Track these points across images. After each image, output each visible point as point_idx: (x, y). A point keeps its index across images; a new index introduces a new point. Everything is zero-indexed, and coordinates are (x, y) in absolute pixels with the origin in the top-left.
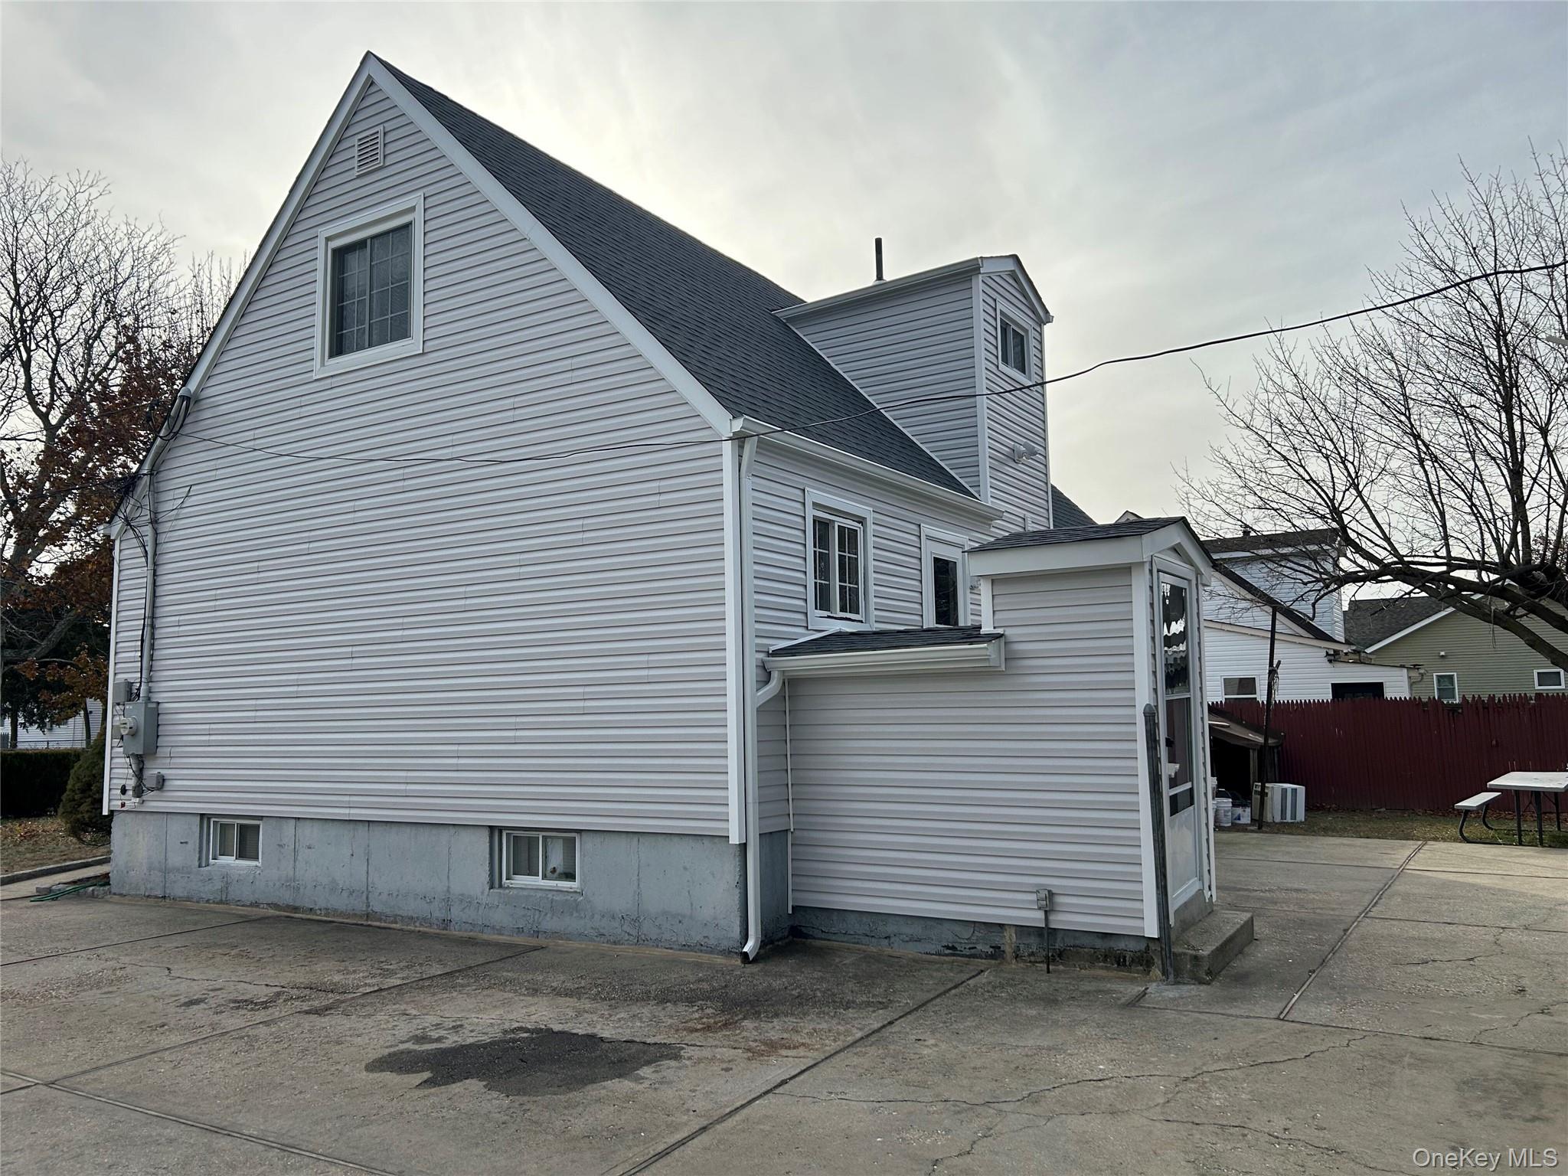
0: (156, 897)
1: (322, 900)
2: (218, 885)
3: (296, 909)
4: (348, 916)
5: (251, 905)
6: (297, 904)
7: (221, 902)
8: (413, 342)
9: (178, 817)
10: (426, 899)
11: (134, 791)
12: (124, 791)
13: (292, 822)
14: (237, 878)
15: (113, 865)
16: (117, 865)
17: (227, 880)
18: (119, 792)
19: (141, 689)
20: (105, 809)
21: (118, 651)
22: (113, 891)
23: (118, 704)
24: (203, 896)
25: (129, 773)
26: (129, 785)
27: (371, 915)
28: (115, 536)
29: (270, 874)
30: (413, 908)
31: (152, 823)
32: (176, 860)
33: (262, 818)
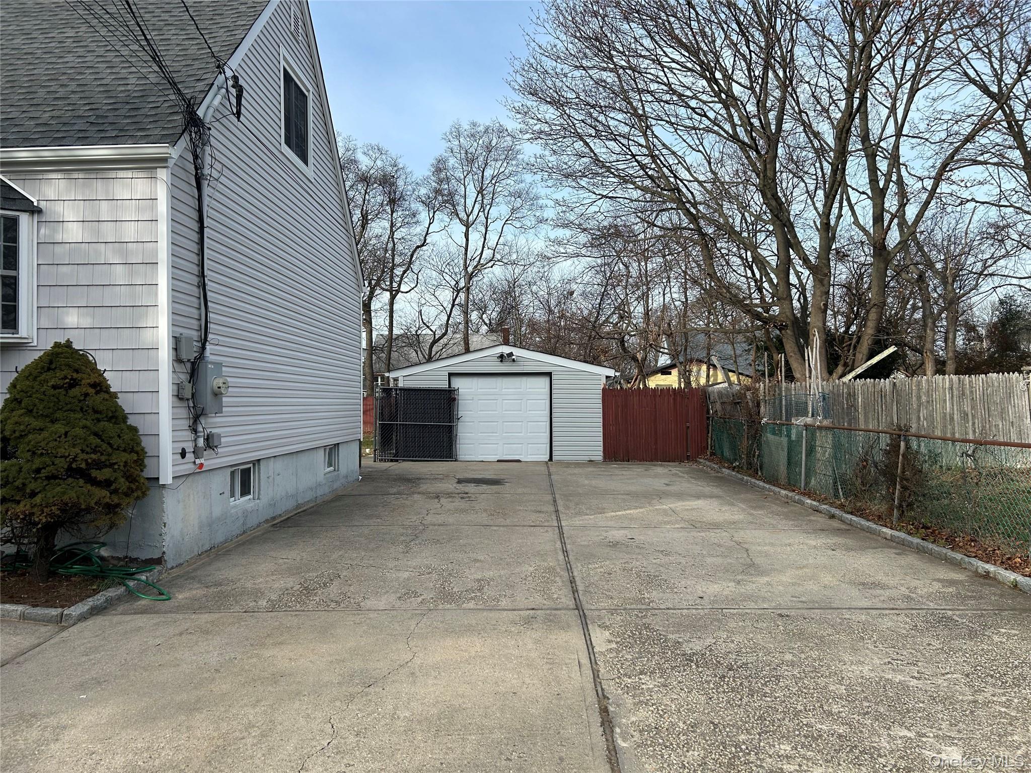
0: (206, 552)
1: (283, 507)
2: (241, 521)
5: (258, 527)
6: (274, 515)
7: (244, 532)
8: (309, 171)
9: (218, 471)
10: (311, 489)
11: (197, 453)
12: (183, 454)
13: (273, 459)
14: (250, 510)
15: (167, 538)
16: (173, 536)
17: (246, 514)
18: (179, 456)
19: (203, 348)
20: (166, 477)
21: (174, 301)
22: (169, 566)
23: (178, 360)
24: (234, 533)
25: (189, 435)
26: (189, 447)
27: (298, 506)
28: (171, 163)
29: (265, 499)
30: (309, 496)
31: (200, 480)
32: (217, 511)
33: (259, 460)
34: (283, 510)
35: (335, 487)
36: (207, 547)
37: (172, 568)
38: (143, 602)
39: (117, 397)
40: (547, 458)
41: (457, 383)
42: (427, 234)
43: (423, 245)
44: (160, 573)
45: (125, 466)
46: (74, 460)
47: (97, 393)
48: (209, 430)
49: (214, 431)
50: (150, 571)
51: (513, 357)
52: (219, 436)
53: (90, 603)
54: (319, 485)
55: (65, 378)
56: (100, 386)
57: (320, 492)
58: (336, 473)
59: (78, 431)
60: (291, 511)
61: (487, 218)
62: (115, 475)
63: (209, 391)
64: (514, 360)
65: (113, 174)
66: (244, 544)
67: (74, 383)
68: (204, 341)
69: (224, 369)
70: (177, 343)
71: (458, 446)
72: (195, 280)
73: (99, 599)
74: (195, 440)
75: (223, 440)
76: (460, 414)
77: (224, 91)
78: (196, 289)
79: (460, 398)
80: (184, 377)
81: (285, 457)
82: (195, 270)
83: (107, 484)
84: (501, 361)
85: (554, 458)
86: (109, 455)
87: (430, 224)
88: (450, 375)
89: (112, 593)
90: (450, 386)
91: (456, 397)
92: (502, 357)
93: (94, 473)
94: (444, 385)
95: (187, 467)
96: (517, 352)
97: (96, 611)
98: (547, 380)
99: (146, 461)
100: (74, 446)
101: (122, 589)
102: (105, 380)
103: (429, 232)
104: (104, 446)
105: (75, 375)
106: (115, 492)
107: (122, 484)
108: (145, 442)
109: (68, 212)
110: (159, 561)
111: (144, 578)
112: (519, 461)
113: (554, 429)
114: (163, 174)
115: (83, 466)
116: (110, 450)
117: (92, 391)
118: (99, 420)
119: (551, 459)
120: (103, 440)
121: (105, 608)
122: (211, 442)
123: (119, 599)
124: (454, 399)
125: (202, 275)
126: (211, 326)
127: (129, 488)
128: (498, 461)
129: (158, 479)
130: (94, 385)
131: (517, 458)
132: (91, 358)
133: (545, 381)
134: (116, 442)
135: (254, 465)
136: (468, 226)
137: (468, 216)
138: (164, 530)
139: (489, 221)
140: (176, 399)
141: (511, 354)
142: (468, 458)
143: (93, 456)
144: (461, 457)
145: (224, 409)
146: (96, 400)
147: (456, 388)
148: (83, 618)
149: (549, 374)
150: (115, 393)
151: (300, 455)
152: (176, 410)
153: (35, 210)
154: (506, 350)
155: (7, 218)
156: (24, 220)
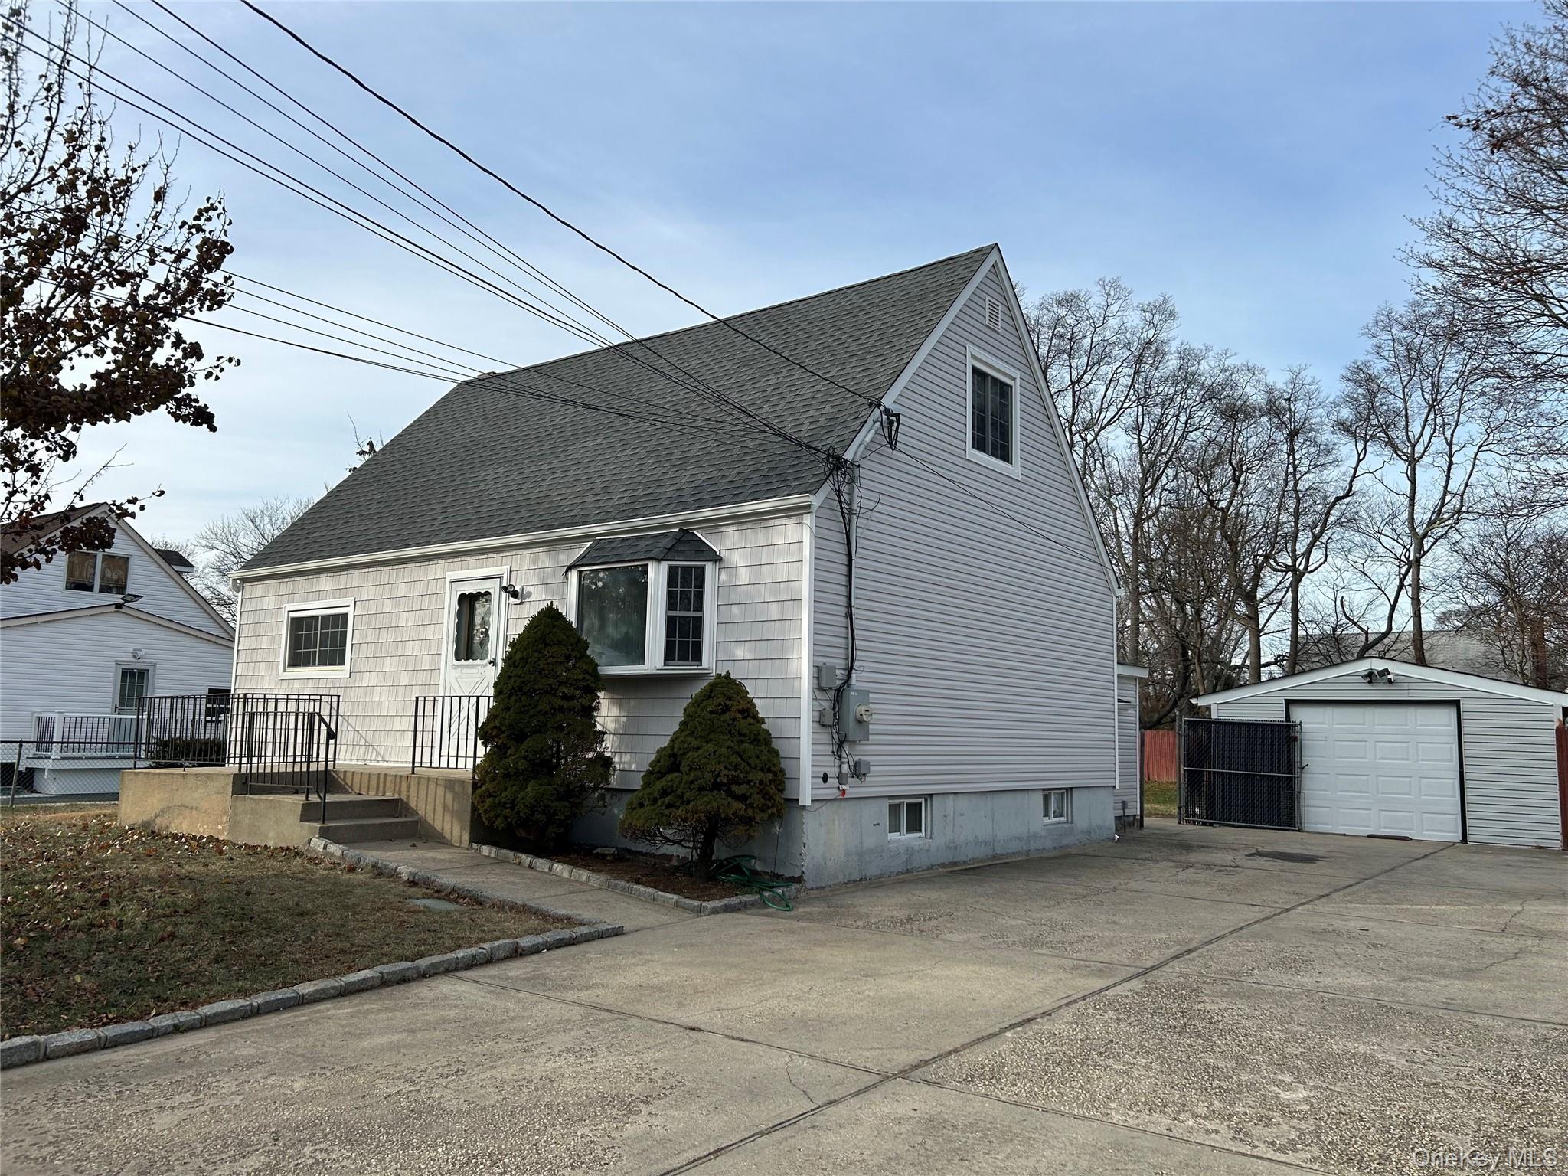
0: (854, 881)
1: (969, 853)
2: (904, 858)
3: (955, 864)
4: (985, 861)
5: (928, 869)
6: (956, 860)
7: (908, 871)
8: (1014, 469)
9: (871, 801)
10: (1020, 839)
11: (841, 778)
12: (825, 778)
13: (952, 796)
14: (917, 848)
15: (807, 859)
16: (813, 858)
17: (910, 852)
18: (821, 781)
19: (849, 676)
20: (806, 800)
21: (816, 633)
22: (809, 887)
23: (819, 688)
24: (892, 870)
25: (832, 760)
26: (832, 772)
27: (995, 857)
28: (814, 509)
29: (939, 841)
30: (1014, 847)
31: (847, 809)
32: (870, 842)
33: (931, 795)
34: (970, 857)
35: (1065, 842)
36: (856, 877)
37: (812, 889)
38: (770, 910)
39: (763, 722)
40: (1457, 837)
41: (1299, 715)
42: (1354, 477)
43: (1346, 496)
44: (798, 891)
45: (760, 784)
46: (718, 775)
47: (745, 718)
48: (856, 759)
49: (863, 758)
50: (788, 886)
51: (1389, 676)
52: (868, 764)
53: (726, 901)
54: (1035, 836)
55: (720, 704)
56: (749, 711)
57: (1033, 846)
58: (1066, 826)
59: (723, 750)
60: (983, 860)
61: (1450, 445)
62: (751, 791)
63: (851, 719)
64: (1390, 681)
65: (771, 523)
66: (904, 881)
67: (726, 709)
68: (850, 670)
69: (871, 695)
70: (819, 672)
71: (1302, 808)
72: (843, 611)
73: (735, 900)
74: (840, 766)
75: (872, 768)
76: (1305, 760)
77: (878, 424)
78: (844, 620)
79: (1304, 736)
80: (827, 705)
81: (973, 796)
82: (843, 601)
83: (742, 798)
84: (1370, 682)
85: (1470, 838)
86: (747, 773)
87: (1359, 461)
88: (1289, 703)
89: (747, 898)
90: (1288, 720)
91: (1298, 735)
92: (1370, 677)
93: (734, 788)
94: (1279, 717)
95: (830, 791)
96: (1396, 668)
97: (727, 909)
98: (1452, 712)
99: (787, 782)
100: (719, 763)
101: (757, 897)
102: (754, 706)
103: (1358, 474)
104: (743, 764)
105: (728, 703)
106: (751, 806)
107: (757, 799)
108: (784, 764)
110: (798, 880)
111: (780, 891)
112: (1407, 839)
113: (1467, 792)
114: (808, 519)
115: (725, 781)
116: (748, 769)
117: (739, 716)
118: (743, 742)
119: (1464, 839)
120: (743, 760)
121: (739, 909)
122: (858, 771)
123: (753, 904)
124: (1295, 739)
125: (850, 606)
126: (857, 653)
127: (763, 805)
128: (1370, 836)
129: (798, 800)
130: (742, 711)
131: (1403, 833)
132: (744, 687)
133: (1448, 715)
134: (753, 761)
135: (926, 800)
136: (1412, 461)
137: (1414, 446)
138: (804, 850)
139: (1455, 448)
140: (816, 725)
141: (1386, 672)
142: (1321, 828)
143: (733, 773)
144: (1309, 826)
145: (871, 737)
146: (743, 724)
147: (1298, 722)
148: (715, 911)
149: (1456, 704)
150: (763, 718)
151: (997, 796)
152: (816, 736)
153: (717, 559)
154: (1378, 665)
155: (697, 568)
156: (709, 568)
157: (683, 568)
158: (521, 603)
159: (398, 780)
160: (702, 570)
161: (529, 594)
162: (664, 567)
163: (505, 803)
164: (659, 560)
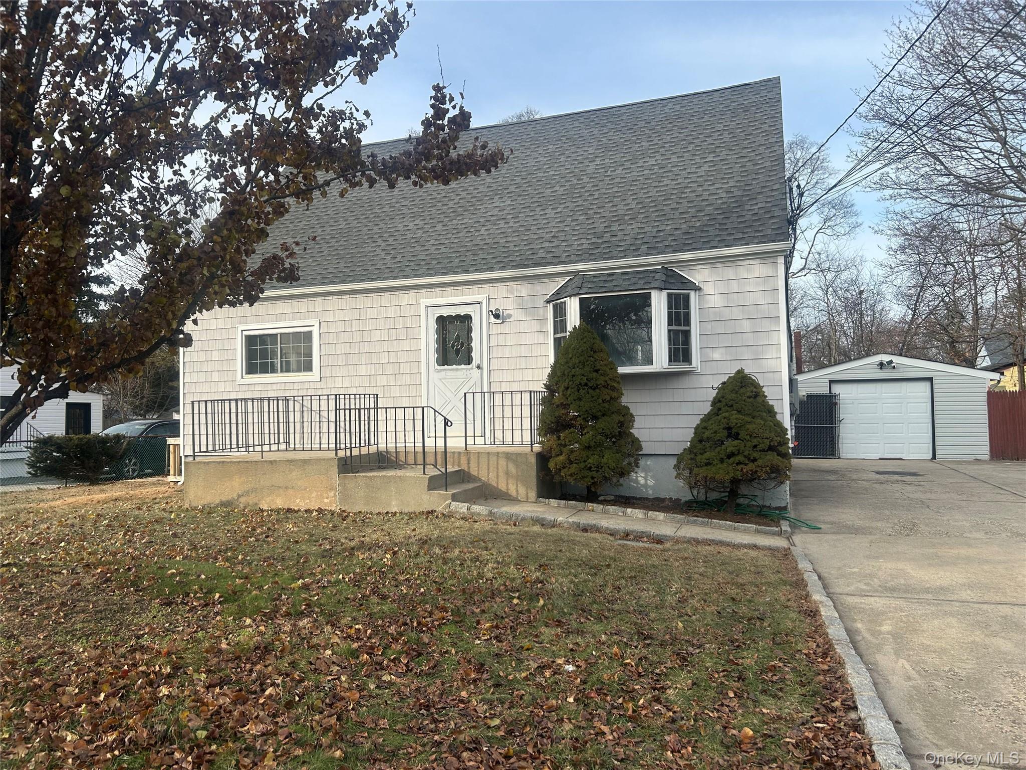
40: (930, 456)
41: (837, 389)
51: (893, 365)
64: (894, 367)
71: (840, 445)
76: (841, 416)
79: (840, 402)
84: (881, 368)
85: (937, 456)
88: (831, 382)
90: (830, 392)
91: (837, 401)
92: (881, 365)
94: (825, 391)
96: (897, 360)
98: (928, 384)
109: (708, 289)
112: (901, 459)
113: (936, 430)
119: (934, 457)
124: (836, 404)
128: (880, 459)
131: (898, 456)
132: (754, 378)
133: (926, 386)
141: (891, 362)
142: (850, 456)
144: (843, 455)
147: (838, 393)
149: (931, 380)
153: (698, 289)
154: (885, 358)
155: (684, 295)
156: (692, 294)
157: (675, 294)
158: (503, 322)
159: (456, 455)
160: (687, 298)
161: (510, 316)
162: (664, 293)
163: (591, 468)
164: (661, 289)
